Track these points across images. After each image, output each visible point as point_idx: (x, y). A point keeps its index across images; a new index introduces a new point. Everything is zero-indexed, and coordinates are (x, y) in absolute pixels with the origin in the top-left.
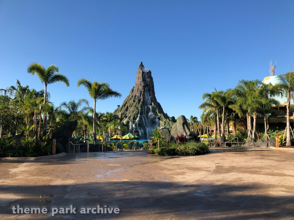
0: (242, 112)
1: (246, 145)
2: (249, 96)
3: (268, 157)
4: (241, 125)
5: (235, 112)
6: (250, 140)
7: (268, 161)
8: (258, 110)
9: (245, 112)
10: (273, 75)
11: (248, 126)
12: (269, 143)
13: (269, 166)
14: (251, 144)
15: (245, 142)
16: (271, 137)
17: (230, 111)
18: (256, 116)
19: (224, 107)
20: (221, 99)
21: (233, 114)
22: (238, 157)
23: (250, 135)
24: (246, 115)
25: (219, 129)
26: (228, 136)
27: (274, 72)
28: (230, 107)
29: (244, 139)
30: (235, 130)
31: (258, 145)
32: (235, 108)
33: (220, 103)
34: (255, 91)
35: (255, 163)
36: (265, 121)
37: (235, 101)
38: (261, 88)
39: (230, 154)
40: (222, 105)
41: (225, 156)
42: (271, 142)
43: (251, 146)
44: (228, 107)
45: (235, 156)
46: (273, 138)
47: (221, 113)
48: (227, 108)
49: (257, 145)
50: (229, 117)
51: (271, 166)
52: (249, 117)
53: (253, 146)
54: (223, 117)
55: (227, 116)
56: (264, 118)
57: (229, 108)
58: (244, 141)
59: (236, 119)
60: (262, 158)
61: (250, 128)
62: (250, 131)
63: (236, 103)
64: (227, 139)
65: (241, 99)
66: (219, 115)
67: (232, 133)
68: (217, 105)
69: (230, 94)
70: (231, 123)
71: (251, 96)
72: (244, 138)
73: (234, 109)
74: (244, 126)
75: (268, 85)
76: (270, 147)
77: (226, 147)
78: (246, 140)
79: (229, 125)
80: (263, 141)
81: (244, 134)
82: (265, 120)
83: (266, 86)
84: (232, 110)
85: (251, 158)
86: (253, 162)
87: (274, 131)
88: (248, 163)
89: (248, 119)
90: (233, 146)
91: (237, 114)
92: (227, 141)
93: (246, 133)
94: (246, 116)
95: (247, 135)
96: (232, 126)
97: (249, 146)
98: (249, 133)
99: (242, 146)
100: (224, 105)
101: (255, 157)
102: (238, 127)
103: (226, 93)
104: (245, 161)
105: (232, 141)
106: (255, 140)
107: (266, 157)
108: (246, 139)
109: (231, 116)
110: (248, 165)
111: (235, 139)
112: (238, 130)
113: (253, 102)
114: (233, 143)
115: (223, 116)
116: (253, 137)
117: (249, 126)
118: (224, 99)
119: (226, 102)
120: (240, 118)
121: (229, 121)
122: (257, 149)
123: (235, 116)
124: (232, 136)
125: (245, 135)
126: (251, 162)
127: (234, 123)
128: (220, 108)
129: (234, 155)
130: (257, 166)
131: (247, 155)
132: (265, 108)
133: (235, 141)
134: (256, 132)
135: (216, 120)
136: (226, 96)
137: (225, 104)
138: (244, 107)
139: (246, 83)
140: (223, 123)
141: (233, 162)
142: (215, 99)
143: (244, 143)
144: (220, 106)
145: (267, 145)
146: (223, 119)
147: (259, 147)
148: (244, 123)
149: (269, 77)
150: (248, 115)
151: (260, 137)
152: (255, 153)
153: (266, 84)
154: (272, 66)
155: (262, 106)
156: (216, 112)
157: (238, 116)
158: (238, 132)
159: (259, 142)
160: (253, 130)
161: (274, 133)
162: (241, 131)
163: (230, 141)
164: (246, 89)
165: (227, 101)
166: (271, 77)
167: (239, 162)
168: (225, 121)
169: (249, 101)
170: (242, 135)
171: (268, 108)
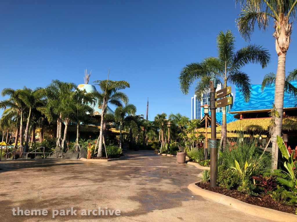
0: (52, 117)
1: (53, 156)
2: (62, 99)
3: (82, 175)
4: (50, 133)
5: (44, 116)
6: (59, 150)
7: (84, 183)
8: (71, 115)
9: (55, 117)
10: (87, 83)
11: (57, 134)
12: (80, 153)
13: (87, 192)
14: (60, 155)
15: (53, 153)
16: (82, 147)
17: (37, 114)
18: (68, 122)
19: (30, 109)
20: (28, 98)
21: (41, 119)
22: (41, 178)
23: (59, 144)
24: (57, 121)
25: (21, 136)
26: (33, 144)
27: (88, 81)
28: (39, 109)
29: (52, 149)
30: (42, 138)
31: (68, 156)
32: (45, 111)
33: (26, 104)
34: (69, 94)
35: (66, 189)
36: (78, 129)
37: (46, 104)
38: (76, 93)
39: (30, 172)
40: (29, 105)
41: (22, 175)
42: (82, 152)
43: (59, 158)
44: (35, 109)
45: (37, 176)
46: (85, 148)
47: (26, 116)
48: (34, 111)
49: (66, 156)
50: (36, 122)
51: (89, 192)
52: (60, 123)
53: (61, 158)
54: (28, 122)
55: (34, 120)
56: (77, 125)
57: (37, 110)
58: (51, 151)
59: (44, 125)
60: (75, 178)
61: (60, 136)
62: (60, 140)
63: (46, 105)
64: (31, 149)
65: (52, 101)
66: (24, 119)
67: (38, 141)
68: (22, 106)
69: (41, 94)
70: (38, 130)
71: (65, 99)
72: (52, 147)
73: (43, 112)
74: (53, 134)
75: (82, 91)
76: (80, 158)
77: (28, 160)
78: (55, 150)
79: (36, 132)
80: (74, 152)
81: (52, 142)
82: (78, 127)
83: (80, 92)
84: (40, 113)
85: (61, 178)
86: (64, 185)
87: (86, 141)
88: (57, 190)
89: (58, 126)
90: (37, 157)
91: (46, 119)
92: (30, 151)
93: (55, 142)
94: (57, 123)
95: (56, 143)
96: (39, 134)
97: (57, 157)
98: (58, 142)
99: (49, 157)
100: (31, 106)
101: (66, 176)
102: (46, 134)
103: (35, 91)
104: (52, 184)
105: (37, 151)
106: (65, 150)
107: (80, 175)
108: (54, 148)
109: (38, 122)
110: (57, 193)
111: (41, 148)
112: (46, 137)
113: (67, 105)
114: (37, 154)
115: (28, 120)
116: (63, 146)
117: (59, 134)
118: (31, 99)
119: (34, 102)
120: (50, 123)
121: (36, 126)
122: (66, 161)
123: (44, 121)
124: (38, 144)
125: (53, 144)
126: (61, 187)
127: (41, 130)
128: (25, 109)
129: (36, 173)
130: (70, 195)
131: (54, 173)
132: (80, 114)
133: (40, 151)
134: (66, 141)
135: (19, 124)
136: (35, 95)
137: (33, 105)
138: (56, 111)
139: (60, 84)
140: (27, 128)
141: (32, 188)
142: (20, 97)
143: (51, 154)
144: (26, 108)
145: (77, 156)
146: (28, 123)
147: (68, 158)
148: (53, 130)
149: (83, 84)
150: (59, 121)
151: (70, 147)
152: (65, 167)
153: (81, 90)
154: (87, 74)
155: (76, 111)
156: (20, 114)
157: (47, 121)
158: (45, 140)
159: (69, 152)
160: (63, 139)
161: (85, 142)
162: (49, 139)
163: (34, 152)
164: (59, 90)
165: (36, 101)
166: (85, 85)
167: (41, 189)
168: (31, 127)
169: (62, 105)
170: (49, 144)
171: (83, 114)
